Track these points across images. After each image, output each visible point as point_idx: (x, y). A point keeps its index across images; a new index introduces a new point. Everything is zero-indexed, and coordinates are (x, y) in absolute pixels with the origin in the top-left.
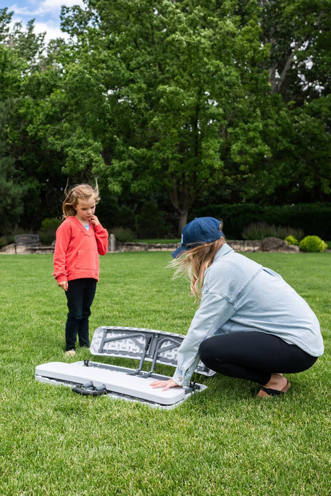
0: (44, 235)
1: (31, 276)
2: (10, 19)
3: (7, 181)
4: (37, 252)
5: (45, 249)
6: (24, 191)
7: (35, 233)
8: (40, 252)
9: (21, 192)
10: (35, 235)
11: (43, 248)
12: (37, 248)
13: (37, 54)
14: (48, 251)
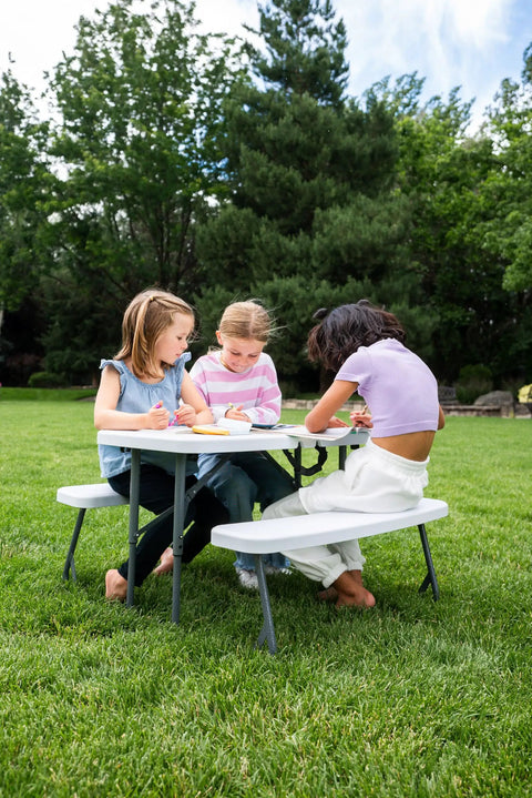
0: (463, 389)
1: (445, 445)
2: (419, 88)
3: (411, 307)
4: (452, 413)
5: (465, 410)
6: (435, 324)
7: (450, 386)
8: (455, 413)
9: (430, 324)
10: (450, 389)
11: (461, 407)
12: (453, 407)
13: (459, 133)
14: (468, 414)
